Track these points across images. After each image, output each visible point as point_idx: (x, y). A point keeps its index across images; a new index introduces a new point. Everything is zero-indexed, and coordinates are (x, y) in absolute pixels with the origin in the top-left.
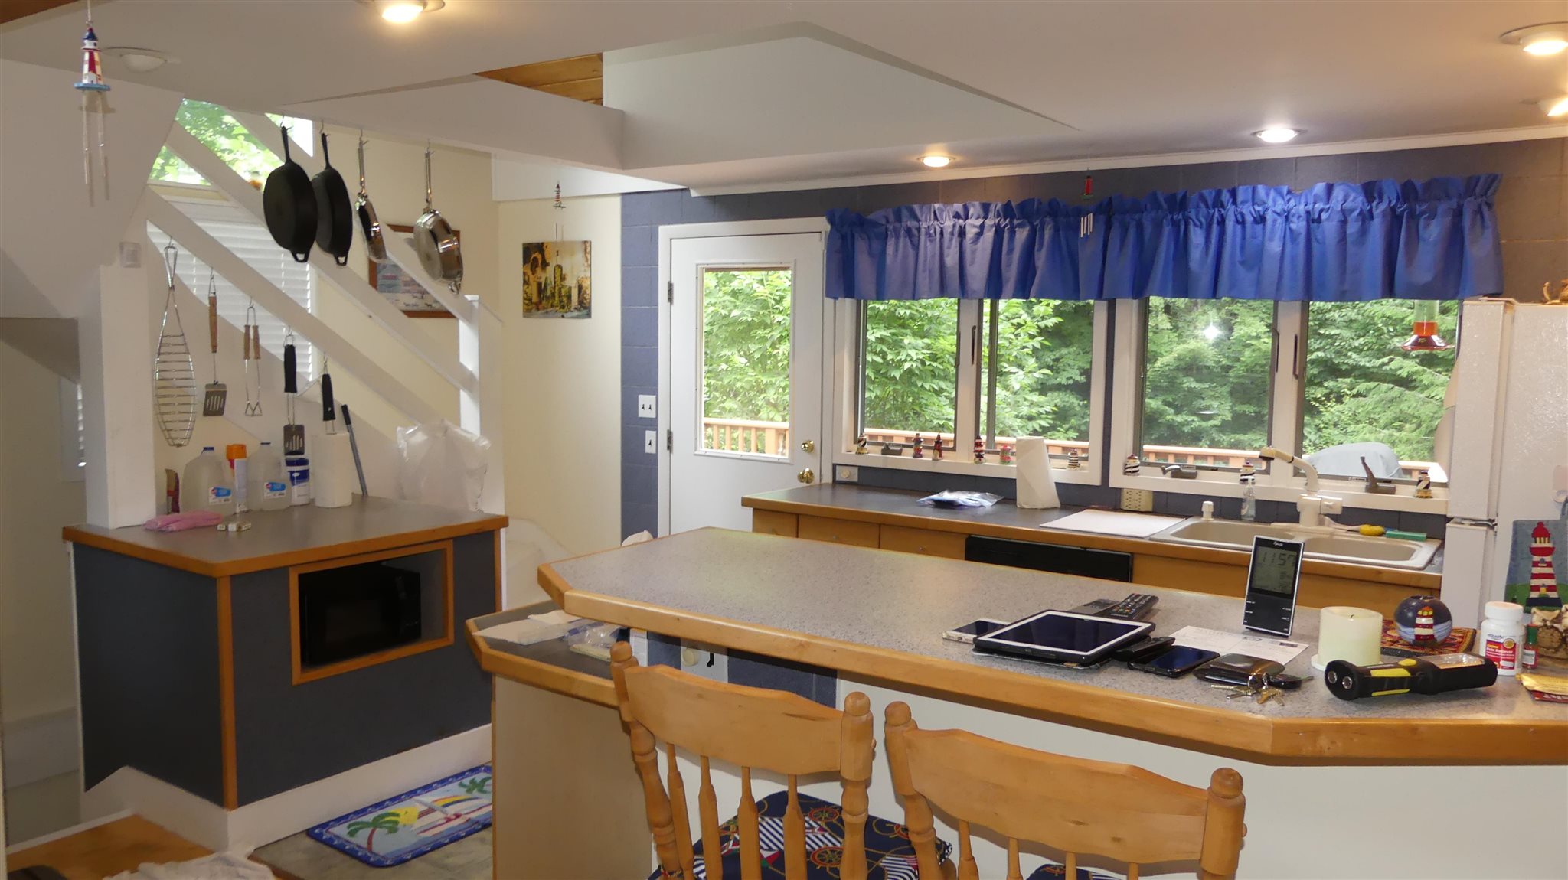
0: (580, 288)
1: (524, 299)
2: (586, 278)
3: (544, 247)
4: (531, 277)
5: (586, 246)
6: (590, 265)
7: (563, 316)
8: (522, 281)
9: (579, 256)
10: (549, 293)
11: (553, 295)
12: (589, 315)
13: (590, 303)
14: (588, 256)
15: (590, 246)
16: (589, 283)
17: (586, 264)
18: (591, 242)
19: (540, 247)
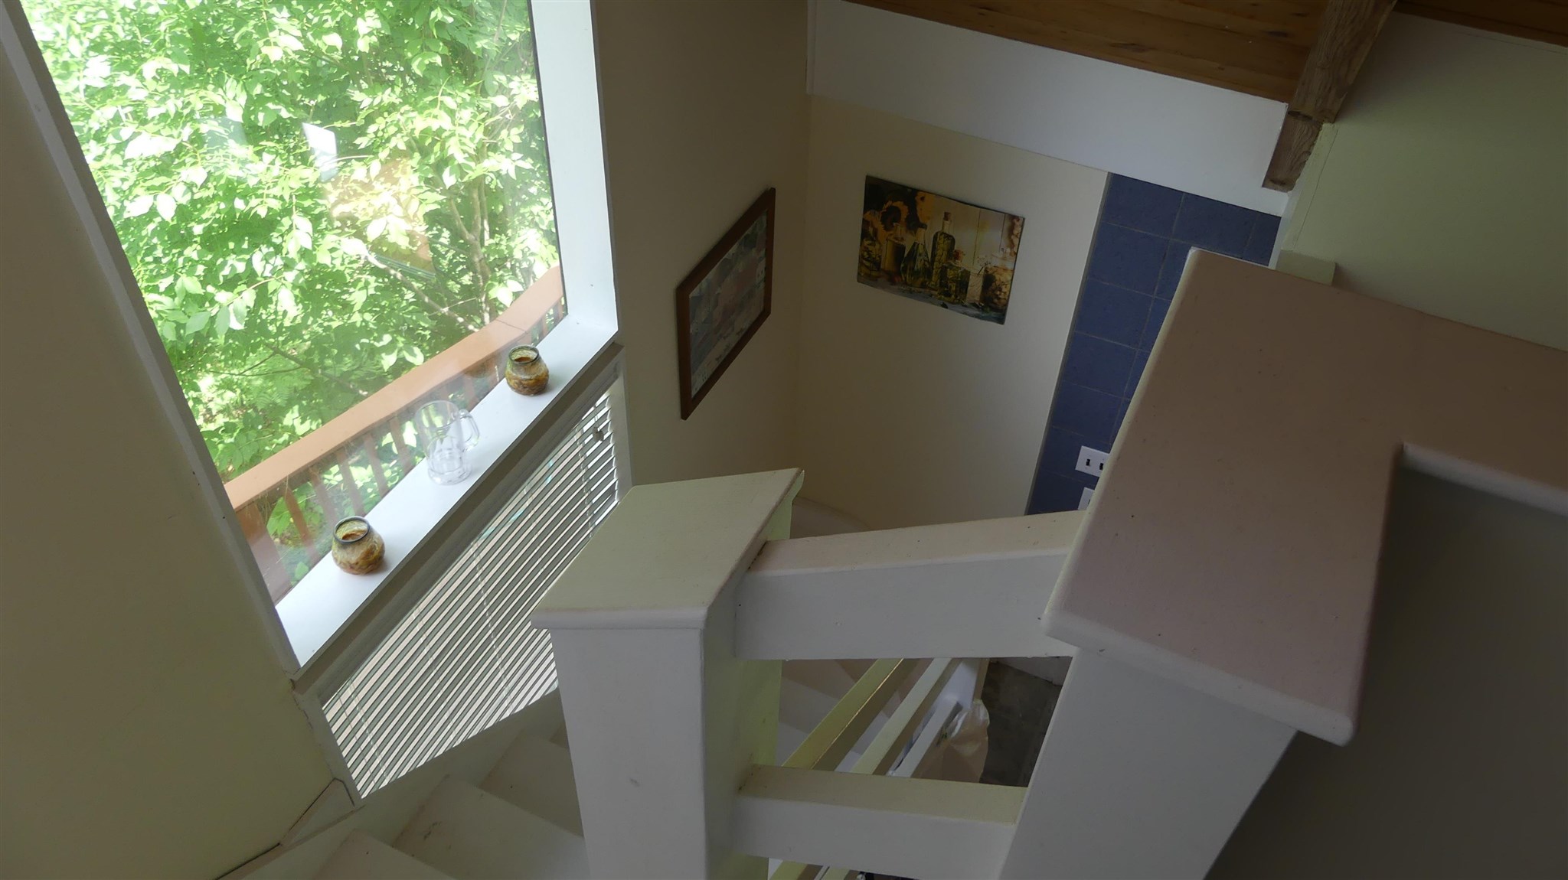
0: (989, 280)
1: (862, 257)
2: (1005, 270)
3: (918, 198)
4: (882, 233)
5: (1013, 225)
6: (1016, 254)
7: (944, 306)
8: (860, 232)
9: (995, 237)
10: (919, 265)
11: (928, 272)
12: (1001, 320)
13: (1006, 305)
14: (1016, 241)
15: (1022, 227)
16: (1010, 278)
17: (1008, 250)
18: (1024, 219)
19: (910, 195)
